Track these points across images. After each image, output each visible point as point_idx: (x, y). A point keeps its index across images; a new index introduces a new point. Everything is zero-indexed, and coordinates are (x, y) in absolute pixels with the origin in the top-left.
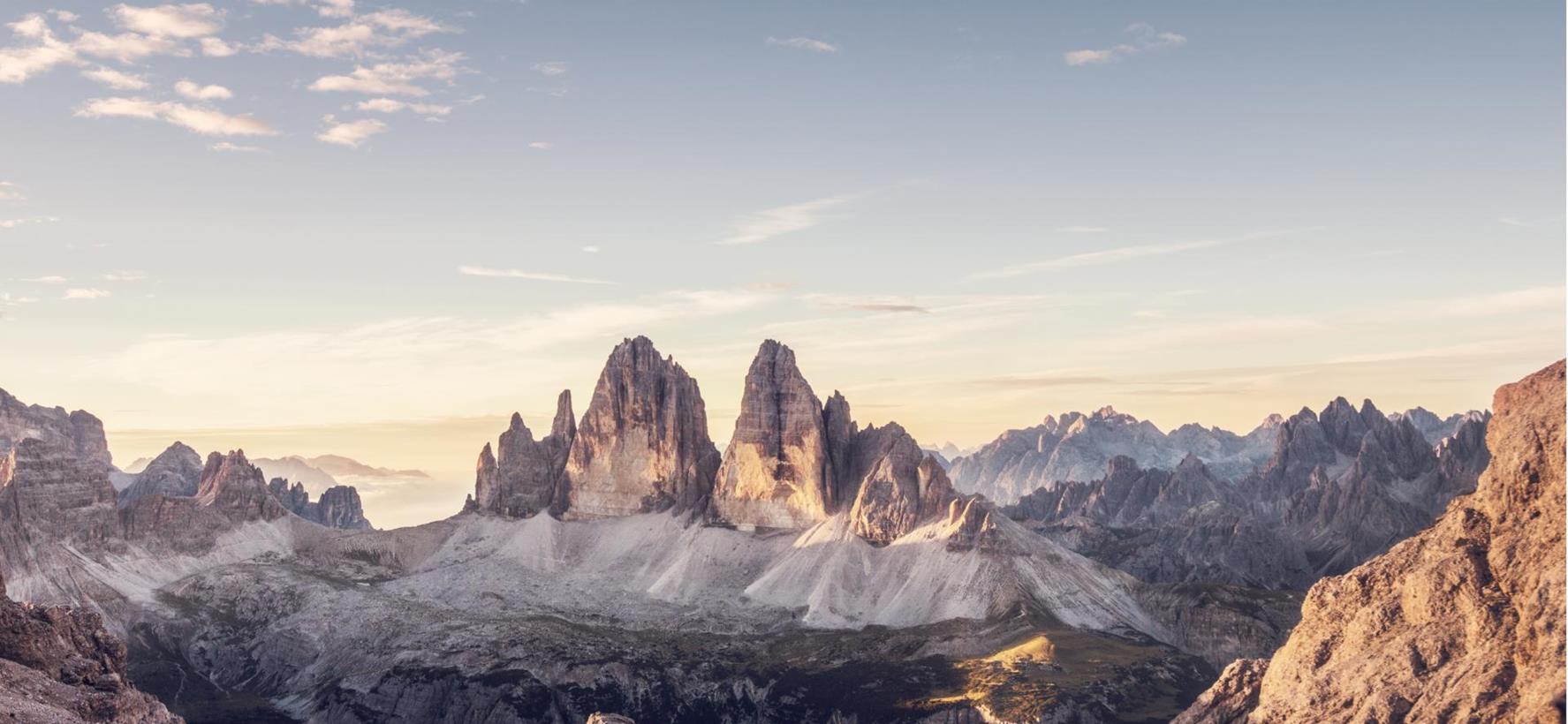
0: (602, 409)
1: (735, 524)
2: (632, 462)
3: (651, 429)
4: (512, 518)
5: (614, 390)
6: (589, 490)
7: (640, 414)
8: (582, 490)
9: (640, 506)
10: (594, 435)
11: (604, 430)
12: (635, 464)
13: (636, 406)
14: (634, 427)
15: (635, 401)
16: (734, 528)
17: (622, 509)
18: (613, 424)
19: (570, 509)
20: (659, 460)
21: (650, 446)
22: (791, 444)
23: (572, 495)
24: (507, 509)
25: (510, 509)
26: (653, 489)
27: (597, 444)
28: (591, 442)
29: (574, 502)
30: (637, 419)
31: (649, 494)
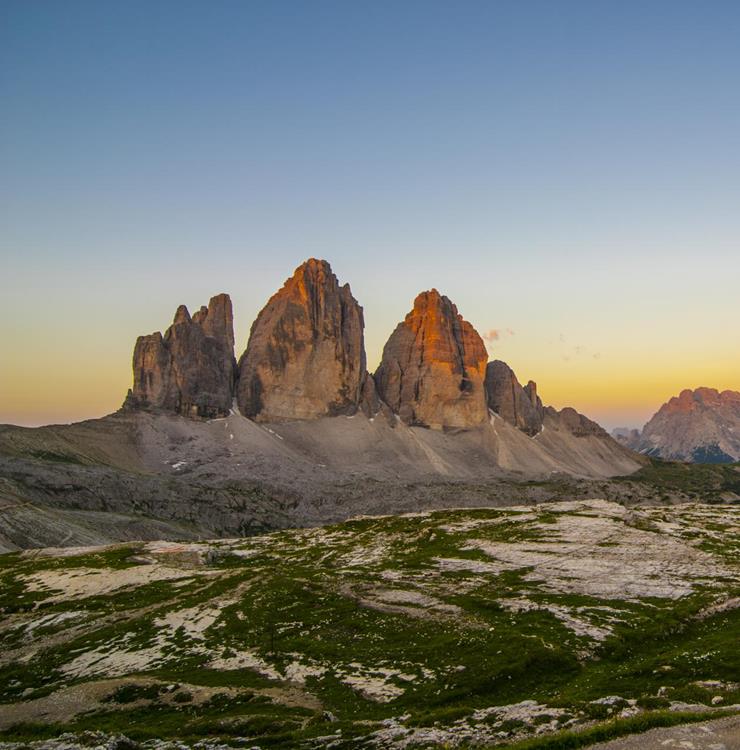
0: (299, 319)
1: (428, 424)
2: (320, 370)
3: (337, 344)
4: (200, 418)
5: (311, 303)
6: (281, 394)
7: (330, 328)
8: (274, 392)
9: (327, 410)
10: (290, 342)
11: (300, 338)
12: (322, 373)
13: (327, 321)
14: (325, 338)
15: (326, 316)
16: (428, 427)
17: (309, 413)
18: (310, 334)
19: (264, 411)
20: (344, 371)
21: (337, 358)
22: (472, 366)
23: (265, 397)
24: (195, 408)
25: (199, 408)
26: (339, 395)
27: (293, 350)
28: (285, 347)
29: (266, 406)
30: (327, 332)
31: (334, 400)
